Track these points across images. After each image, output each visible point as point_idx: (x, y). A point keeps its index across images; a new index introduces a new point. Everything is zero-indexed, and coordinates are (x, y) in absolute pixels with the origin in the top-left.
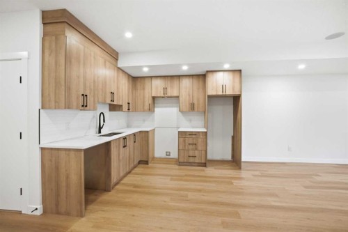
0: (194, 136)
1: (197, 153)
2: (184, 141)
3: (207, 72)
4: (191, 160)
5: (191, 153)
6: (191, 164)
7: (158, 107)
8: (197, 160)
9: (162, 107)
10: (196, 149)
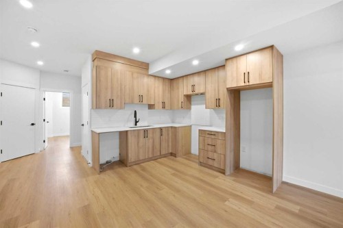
0: (213, 137)
1: (216, 156)
2: (204, 140)
3: (227, 60)
4: (210, 162)
5: (210, 155)
6: (211, 167)
7: (195, 104)
8: (216, 165)
9: (198, 104)
10: (215, 152)
